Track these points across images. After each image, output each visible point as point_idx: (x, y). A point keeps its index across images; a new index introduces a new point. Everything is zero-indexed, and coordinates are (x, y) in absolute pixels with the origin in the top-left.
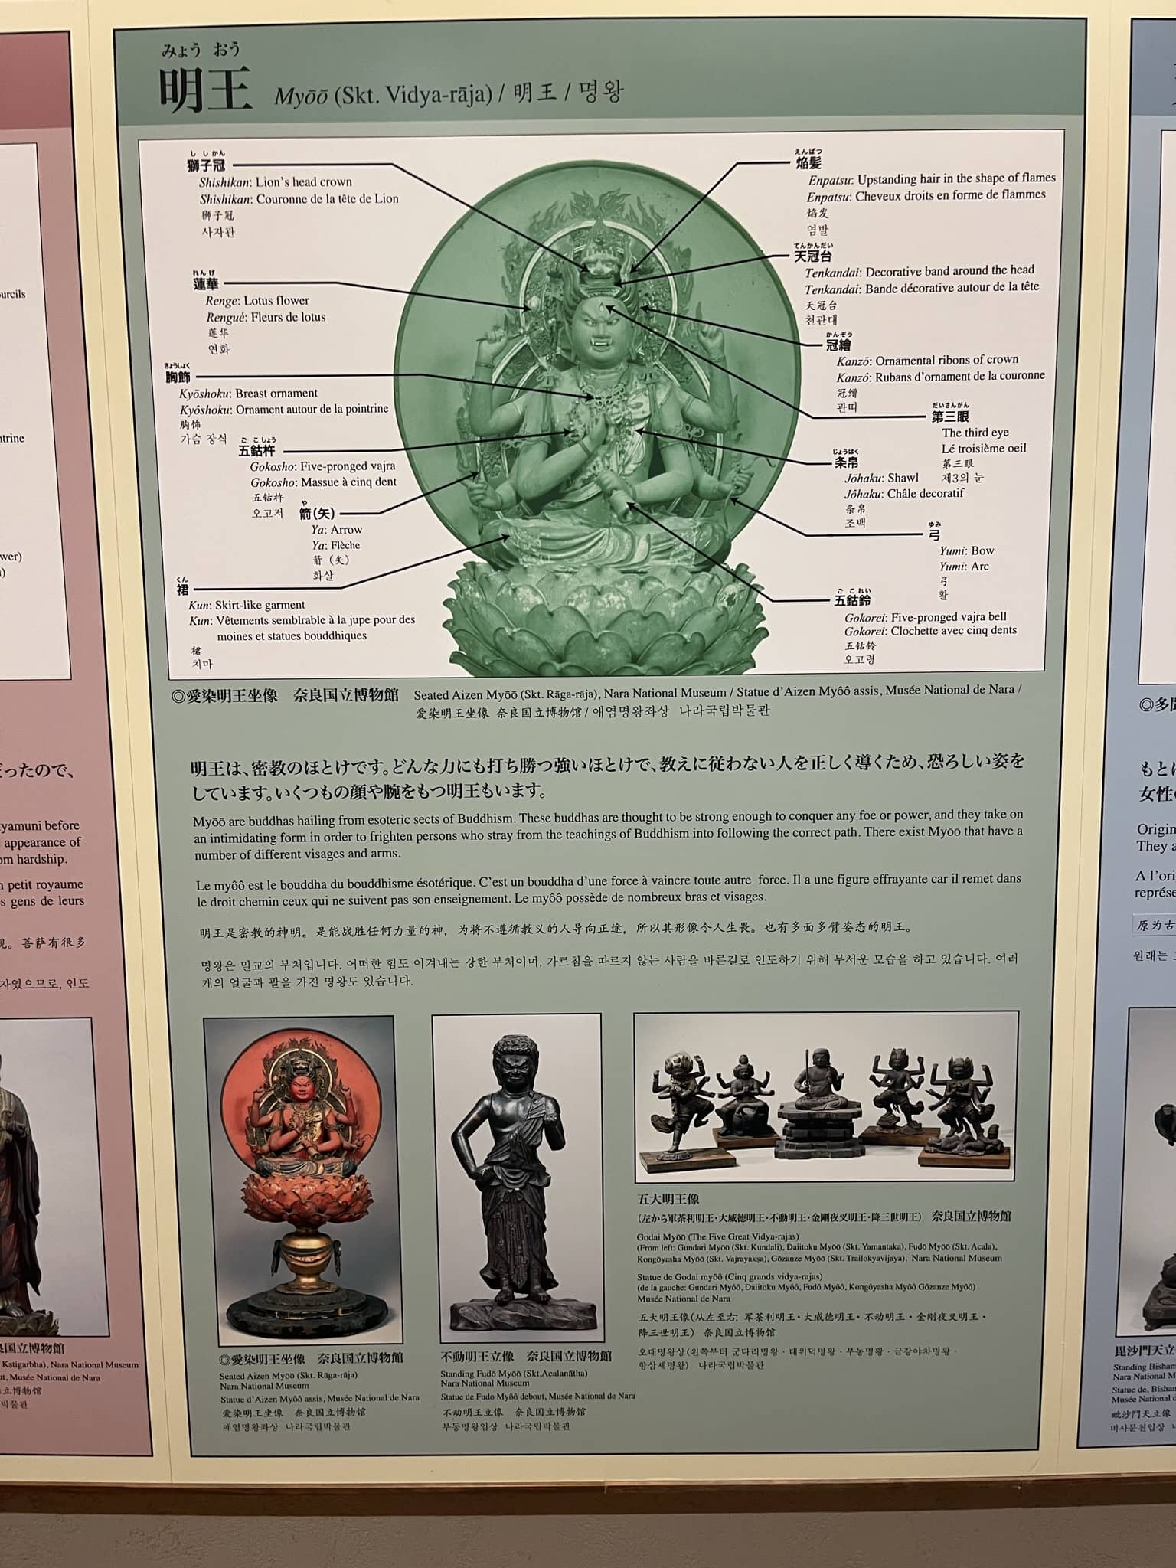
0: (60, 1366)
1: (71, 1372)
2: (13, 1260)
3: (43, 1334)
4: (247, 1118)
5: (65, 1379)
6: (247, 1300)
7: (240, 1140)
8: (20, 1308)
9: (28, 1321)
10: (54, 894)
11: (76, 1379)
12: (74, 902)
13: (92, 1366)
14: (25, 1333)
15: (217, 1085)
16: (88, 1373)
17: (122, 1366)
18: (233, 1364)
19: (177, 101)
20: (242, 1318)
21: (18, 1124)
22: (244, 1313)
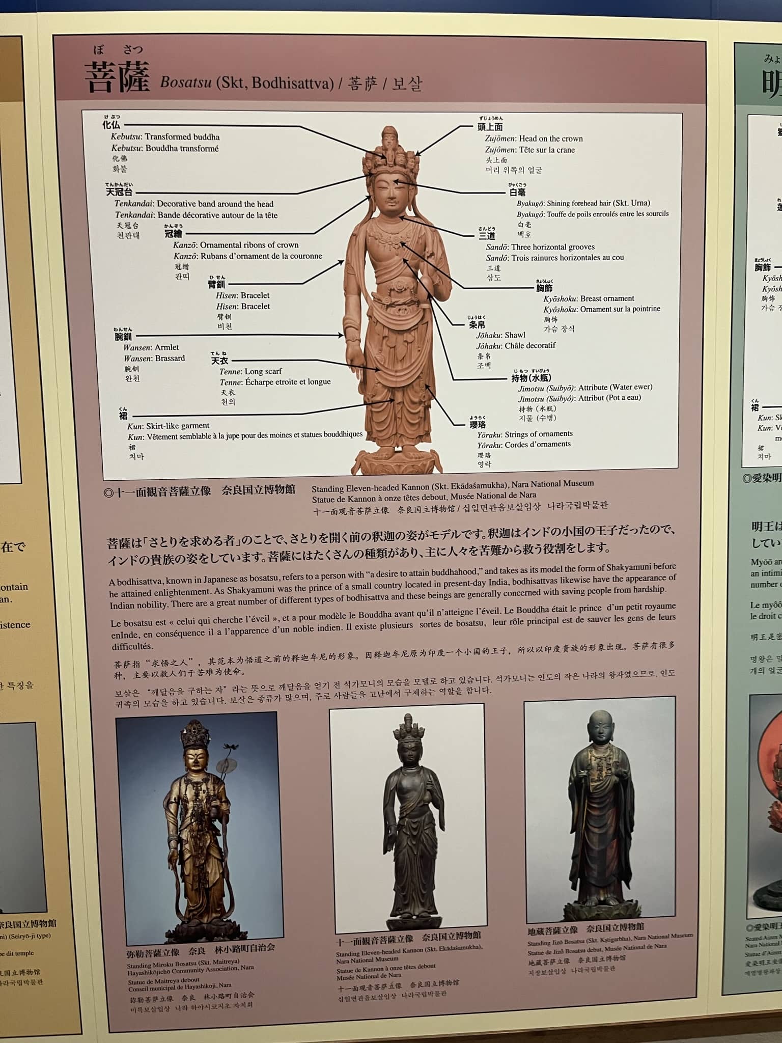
0: (640, 939)
1: (647, 942)
2: (614, 865)
3: (630, 917)
4: (775, 763)
5: (643, 948)
6: (767, 887)
7: (769, 778)
8: (616, 899)
9: (620, 908)
10: (656, 613)
11: (650, 947)
12: (669, 618)
13: (663, 937)
14: (619, 917)
15: (756, 740)
16: (660, 942)
17: (682, 936)
18: (756, 931)
19: (773, 91)
20: (764, 899)
21: (623, 770)
22: (764, 896)
